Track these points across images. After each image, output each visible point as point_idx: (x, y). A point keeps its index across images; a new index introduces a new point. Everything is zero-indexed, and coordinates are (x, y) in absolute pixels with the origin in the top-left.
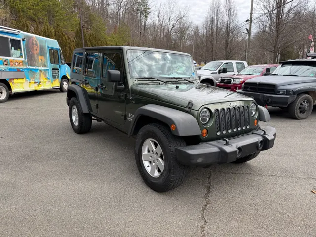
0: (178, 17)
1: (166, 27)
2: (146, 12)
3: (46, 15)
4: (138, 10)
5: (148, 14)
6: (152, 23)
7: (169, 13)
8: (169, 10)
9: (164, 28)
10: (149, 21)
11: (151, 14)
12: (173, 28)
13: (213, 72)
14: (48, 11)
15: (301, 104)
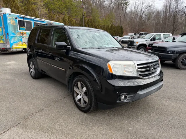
0: (147, 6)
1: (139, 13)
2: (126, 5)
3: (66, 10)
4: (122, 4)
5: (128, 5)
6: (130, 11)
7: (142, 3)
8: (142, 2)
9: (138, 13)
10: (128, 10)
11: (130, 5)
12: (144, 13)
13: (147, 40)
14: (68, 8)
15: (183, 60)
